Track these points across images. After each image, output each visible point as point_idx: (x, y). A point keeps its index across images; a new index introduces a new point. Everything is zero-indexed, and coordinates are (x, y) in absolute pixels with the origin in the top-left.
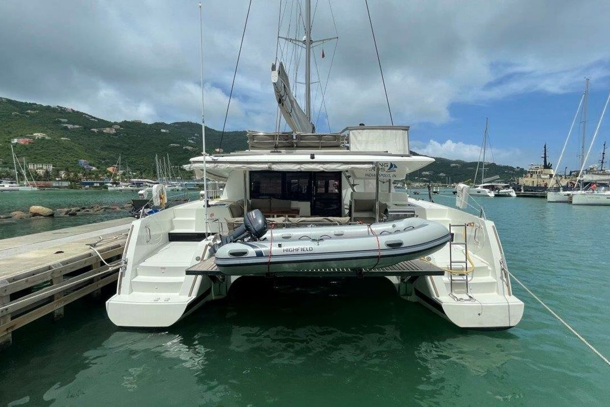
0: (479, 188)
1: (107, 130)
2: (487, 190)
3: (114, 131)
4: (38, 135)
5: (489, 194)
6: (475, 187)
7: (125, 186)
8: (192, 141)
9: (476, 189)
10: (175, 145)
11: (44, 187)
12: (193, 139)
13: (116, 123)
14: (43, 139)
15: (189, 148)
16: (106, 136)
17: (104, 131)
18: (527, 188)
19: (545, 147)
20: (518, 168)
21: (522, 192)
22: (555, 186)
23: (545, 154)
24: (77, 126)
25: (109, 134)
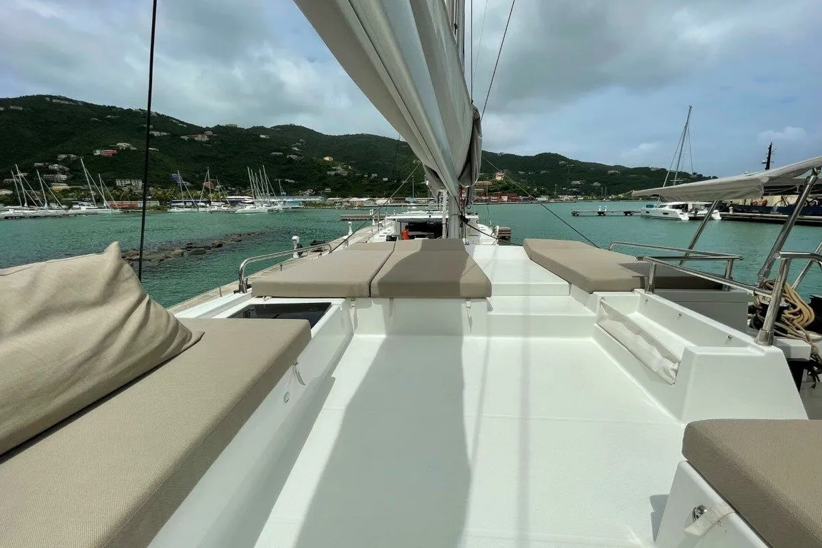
0: (667, 209)
1: (199, 138)
2: (679, 211)
3: (206, 139)
4: (123, 145)
5: (681, 216)
6: (662, 206)
7: (218, 206)
8: (296, 149)
9: (663, 209)
10: (278, 154)
11: (129, 208)
12: (297, 146)
13: (208, 129)
14: (128, 149)
15: (293, 157)
16: (199, 145)
17: (196, 139)
18: (737, 208)
19: (770, 148)
20: (695, 174)
21: (731, 213)
22: (779, 205)
23: (769, 158)
24: (165, 134)
25: (201, 142)
